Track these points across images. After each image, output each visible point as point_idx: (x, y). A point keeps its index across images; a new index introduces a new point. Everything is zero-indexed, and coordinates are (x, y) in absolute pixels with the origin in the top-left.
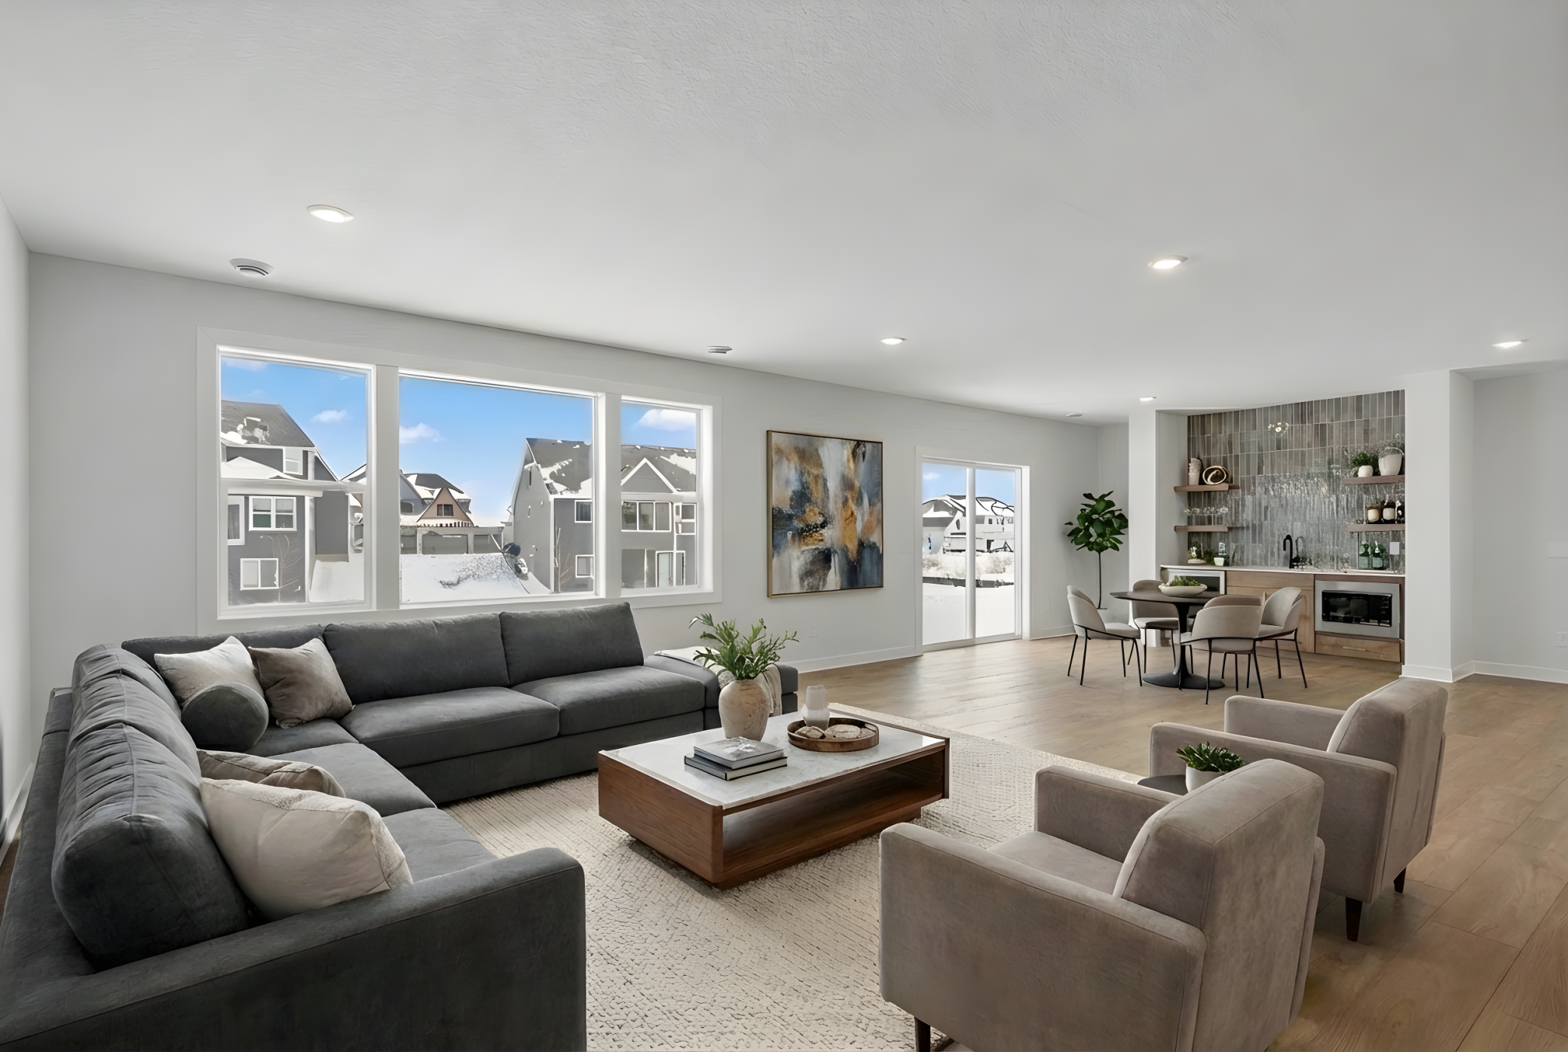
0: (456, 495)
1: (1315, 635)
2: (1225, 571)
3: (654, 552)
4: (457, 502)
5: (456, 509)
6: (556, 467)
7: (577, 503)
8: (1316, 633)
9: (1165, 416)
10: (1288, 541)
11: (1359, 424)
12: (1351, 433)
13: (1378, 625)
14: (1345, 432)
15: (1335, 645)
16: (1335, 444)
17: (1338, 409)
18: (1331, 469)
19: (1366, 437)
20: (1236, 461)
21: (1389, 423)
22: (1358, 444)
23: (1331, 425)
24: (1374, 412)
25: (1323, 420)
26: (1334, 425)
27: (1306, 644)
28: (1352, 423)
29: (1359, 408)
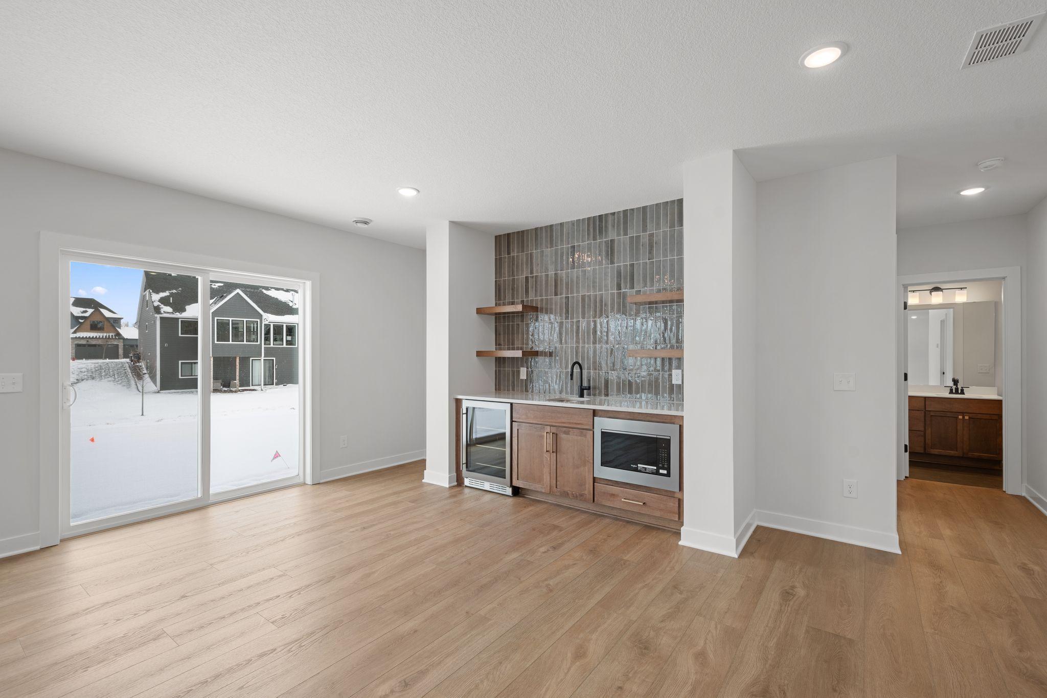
0: (107, 314)
1: (594, 482)
2: (512, 404)
3: (249, 358)
4: (108, 319)
5: (106, 324)
6: (163, 295)
7: (181, 321)
8: (594, 478)
9: (459, 228)
10: (577, 369)
11: (644, 238)
12: (638, 249)
13: (657, 473)
14: (631, 249)
15: (613, 495)
16: (623, 261)
17: (625, 223)
18: (619, 288)
19: (651, 252)
20: (536, 282)
21: (672, 236)
22: (643, 260)
23: (619, 240)
24: (658, 224)
25: (612, 235)
26: (622, 240)
27: (586, 492)
28: (638, 237)
29: (644, 220)
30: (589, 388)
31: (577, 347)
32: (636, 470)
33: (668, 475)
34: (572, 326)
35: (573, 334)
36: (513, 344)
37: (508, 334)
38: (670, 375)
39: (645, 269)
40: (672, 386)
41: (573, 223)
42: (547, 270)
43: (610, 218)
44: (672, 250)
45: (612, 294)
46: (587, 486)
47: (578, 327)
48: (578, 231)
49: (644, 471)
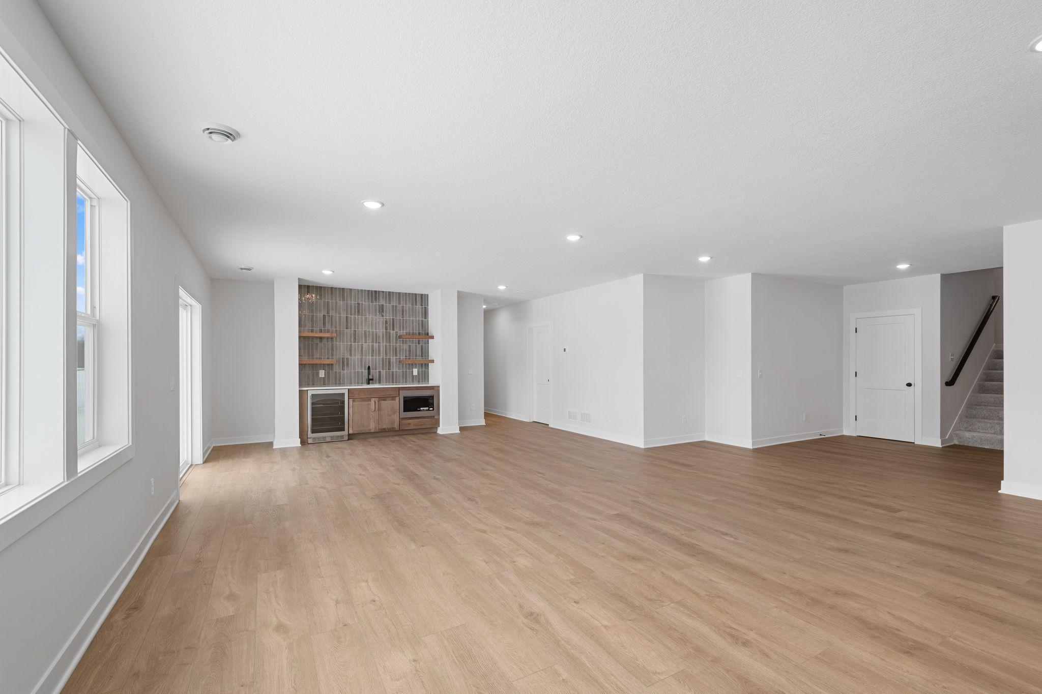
1: (400, 420)
2: (349, 389)
8: (400, 418)
11: (399, 307)
12: (396, 312)
13: (429, 410)
14: (393, 311)
15: (409, 424)
16: (388, 316)
17: (390, 298)
18: (386, 329)
19: (403, 314)
20: (332, 319)
21: (413, 309)
22: (399, 317)
23: (386, 306)
24: (406, 302)
25: (382, 302)
26: (388, 306)
27: (395, 426)
28: (396, 306)
29: (399, 299)
30: (372, 380)
31: (361, 359)
32: (420, 410)
33: (433, 410)
34: (358, 346)
35: (359, 351)
36: (313, 355)
37: (308, 349)
38: (412, 371)
39: (400, 322)
40: (413, 376)
41: (358, 290)
42: (340, 314)
43: (381, 293)
44: (413, 316)
45: (383, 332)
46: (396, 423)
47: (362, 348)
48: (362, 296)
49: (424, 410)
